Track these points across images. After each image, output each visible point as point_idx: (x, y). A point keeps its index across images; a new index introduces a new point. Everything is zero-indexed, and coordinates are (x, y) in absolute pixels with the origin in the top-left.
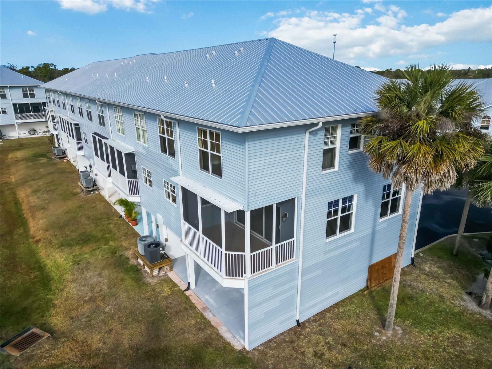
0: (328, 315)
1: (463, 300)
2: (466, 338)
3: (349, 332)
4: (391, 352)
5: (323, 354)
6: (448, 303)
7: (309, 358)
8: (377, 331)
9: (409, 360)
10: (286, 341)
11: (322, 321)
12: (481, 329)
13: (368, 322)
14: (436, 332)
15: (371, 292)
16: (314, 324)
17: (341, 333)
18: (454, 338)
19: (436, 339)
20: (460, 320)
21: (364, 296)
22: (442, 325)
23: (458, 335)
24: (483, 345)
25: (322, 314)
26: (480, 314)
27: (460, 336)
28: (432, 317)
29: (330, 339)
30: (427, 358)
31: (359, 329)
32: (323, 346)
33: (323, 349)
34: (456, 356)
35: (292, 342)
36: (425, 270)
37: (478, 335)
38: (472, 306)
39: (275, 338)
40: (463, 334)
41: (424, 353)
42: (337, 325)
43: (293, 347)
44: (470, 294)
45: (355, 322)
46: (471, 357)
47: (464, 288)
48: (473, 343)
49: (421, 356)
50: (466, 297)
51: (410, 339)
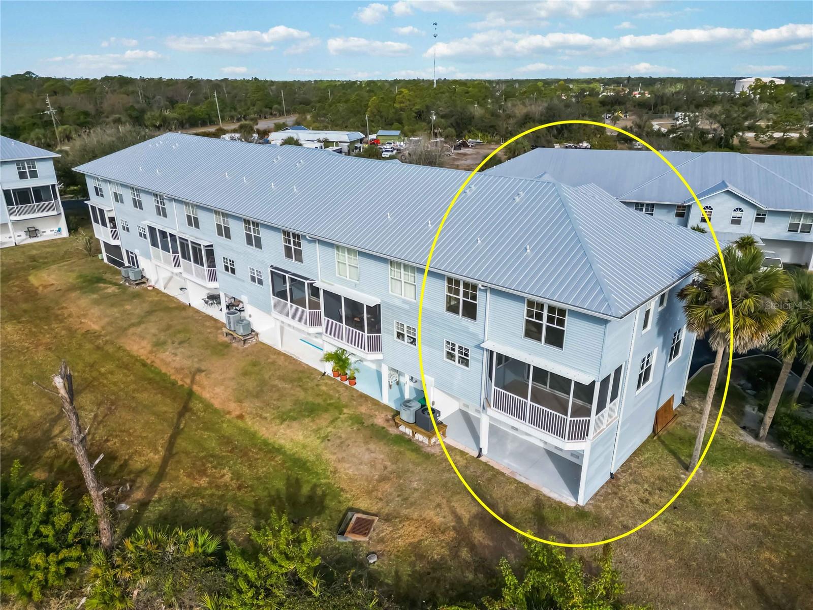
0: (632, 464)
1: (740, 435)
2: (755, 470)
3: (659, 478)
4: (701, 489)
5: (647, 500)
6: (729, 439)
7: (638, 505)
8: (682, 473)
9: (718, 494)
10: (610, 494)
11: (630, 471)
12: (764, 459)
13: (670, 467)
14: (730, 467)
15: (659, 438)
16: (624, 474)
17: (652, 480)
18: (746, 471)
19: (732, 474)
20: (745, 454)
21: (655, 441)
22: (732, 461)
23: (747, 467)
24: (769, 473)
25: (626, 465)
26: (758, 446)
27: (750, 469)
28: (722, 454)
29: (646, 486)
30: (731, 491)
31: (666, 474)
32: (644, 493)
33: (647, 495)
34: (752, 486)
35: (616, 493)
36: (697, 409)
37: (763, 466)
38: (750, 440)
39: (598, 491)
40: (752, 467)
41: (728, 487)
42: (646, 473)
43: (619, 498)
44: (744, 428)
45: (659, 468)
46: (764, 485)
47: (737, 423)
48: (761, 473)
49: (726, 490)
50: (742, 432)
51: (712, 477)
